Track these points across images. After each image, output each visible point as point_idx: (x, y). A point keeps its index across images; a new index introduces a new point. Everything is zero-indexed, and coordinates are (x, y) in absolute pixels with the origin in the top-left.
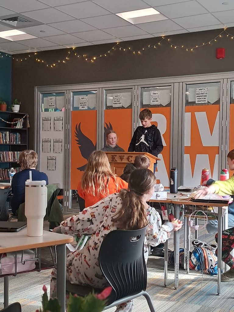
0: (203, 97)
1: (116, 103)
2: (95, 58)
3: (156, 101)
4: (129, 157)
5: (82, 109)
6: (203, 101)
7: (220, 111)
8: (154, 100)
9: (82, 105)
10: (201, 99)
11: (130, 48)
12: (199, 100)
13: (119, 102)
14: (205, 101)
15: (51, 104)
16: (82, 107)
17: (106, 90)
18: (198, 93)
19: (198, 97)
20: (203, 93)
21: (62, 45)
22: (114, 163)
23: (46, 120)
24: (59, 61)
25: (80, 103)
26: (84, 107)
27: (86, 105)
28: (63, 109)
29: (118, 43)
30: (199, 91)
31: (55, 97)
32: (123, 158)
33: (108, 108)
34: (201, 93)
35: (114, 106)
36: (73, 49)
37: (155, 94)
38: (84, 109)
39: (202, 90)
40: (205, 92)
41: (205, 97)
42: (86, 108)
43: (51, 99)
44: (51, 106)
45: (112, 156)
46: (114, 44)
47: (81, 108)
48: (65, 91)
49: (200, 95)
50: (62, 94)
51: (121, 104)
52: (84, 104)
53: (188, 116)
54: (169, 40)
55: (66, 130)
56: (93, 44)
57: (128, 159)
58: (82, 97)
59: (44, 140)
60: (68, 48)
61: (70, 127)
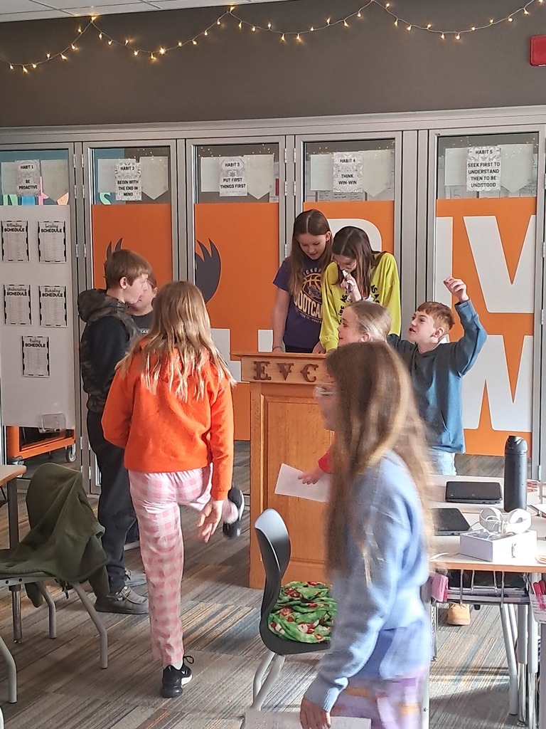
0: (487, 175)
1: (228, 184)
2: (162, 51)
3: (350, 182)
4: (306, 367)
5: (126, 198)
6: (488, 185)
7: (536, 214)
8: (345, 179)
9: (123, 188)
10: (481, 178)
11: (269, 25)
12: (476, 182)
13: (237, 183)
14: (494, 185)
15: (27, 182)
16: (125, 194)
17: (196, 146)
18: (473, 162)
19: (473, 175)
20: (487, 161)
21: (60, 10)
22: (262, 383)
23: (12, 230)
24: (48, 56)
25: (119, 183)
26: (130, 194)
27: (136, 188)
28: (64, 200)
29: (232, 8)
30: (476, 156)
31: (37, 161)
32: (291, 371)
33: (203, 197)
35: (224, 192)
36: (93, 19)
37: (347, 161)
38: (131, 198)
39: (486, 155)
40: (495, 160)
41: (494, 174)
42: (137, 196)
43: (26, 167)
44: (27, 188)
45: (255, 363)
47: (120, 197)
48: (70, 146)
49: (478, 168)
50: (60, 152)
51: (245, 189)
52: (130, 185)
53: (443, 228)
54: (388, 5)
56: (156, 9)
57: (304, 373)
58: (123, 165)
59: (9, 289)
61: (88, 251)
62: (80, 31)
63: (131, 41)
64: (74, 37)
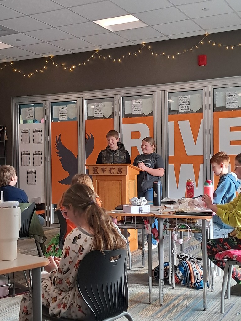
0: (185, 106)
1: (97, 113)
2: (74, 67)
3: (138, 110)
4: (111, 169)
5: (62, 119)
6: (186, 109)
7: (203, 119)
8: (136, 109)
9: (61, 116)
10: (184, 107)
11: (109, 56)
12: (182, 108)
13: (100, 112)
14: (188, 109)
15: (30, 115)
16: (62, 118)
17: (86, 100)
18: (181, 101)
19: (181, 106)
20: (185, 101)
21: (39, 54)
22: (96, 175)
23: (24, 132)
24: (36, 71)
25: (60, 114)
26: (64, 118)
27: (66, 116)
28: (43, 120)
29: (97, 51)
30: (182, 99)
31: (33, 108)
32: (105, 171)
33: (89, 118)
34: (183, 101)
35: (95, 116)
36: (51, 57)
37: (137, 103)
38: (64, 119)
39: (185, 99)
40: (188, 100)
41: (188, 105)
42: (66, 118)
43: (29, 110)
44: (29, 117)
45: (94, 168)
46: (93, 52)
47: (60, 119)
48: (44, 102)
49: (182, 103)
50: (41, 104)
51: (102, 114)
52: (64, 115)
53: (171, 125)
54: (149, 47)
55: (45, 142)
56: (72, 53)
57: (110, 171)
58: (62, 108)
59: (23, 153)
60: (46, 56)
61: (50, 138)
62: (47, 62)
63: (64, 64)
64: (45, 64)
